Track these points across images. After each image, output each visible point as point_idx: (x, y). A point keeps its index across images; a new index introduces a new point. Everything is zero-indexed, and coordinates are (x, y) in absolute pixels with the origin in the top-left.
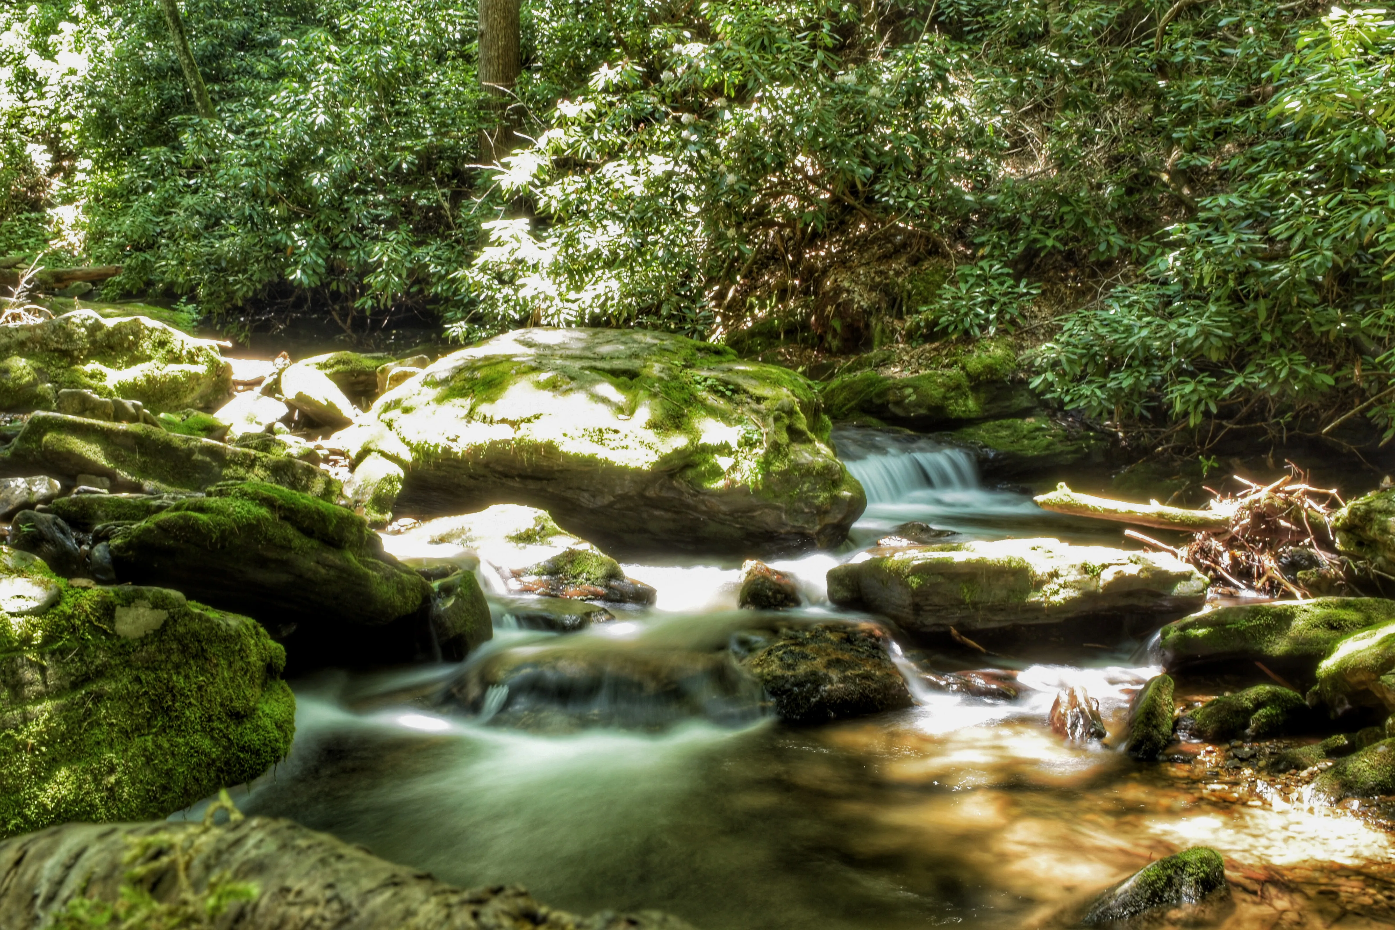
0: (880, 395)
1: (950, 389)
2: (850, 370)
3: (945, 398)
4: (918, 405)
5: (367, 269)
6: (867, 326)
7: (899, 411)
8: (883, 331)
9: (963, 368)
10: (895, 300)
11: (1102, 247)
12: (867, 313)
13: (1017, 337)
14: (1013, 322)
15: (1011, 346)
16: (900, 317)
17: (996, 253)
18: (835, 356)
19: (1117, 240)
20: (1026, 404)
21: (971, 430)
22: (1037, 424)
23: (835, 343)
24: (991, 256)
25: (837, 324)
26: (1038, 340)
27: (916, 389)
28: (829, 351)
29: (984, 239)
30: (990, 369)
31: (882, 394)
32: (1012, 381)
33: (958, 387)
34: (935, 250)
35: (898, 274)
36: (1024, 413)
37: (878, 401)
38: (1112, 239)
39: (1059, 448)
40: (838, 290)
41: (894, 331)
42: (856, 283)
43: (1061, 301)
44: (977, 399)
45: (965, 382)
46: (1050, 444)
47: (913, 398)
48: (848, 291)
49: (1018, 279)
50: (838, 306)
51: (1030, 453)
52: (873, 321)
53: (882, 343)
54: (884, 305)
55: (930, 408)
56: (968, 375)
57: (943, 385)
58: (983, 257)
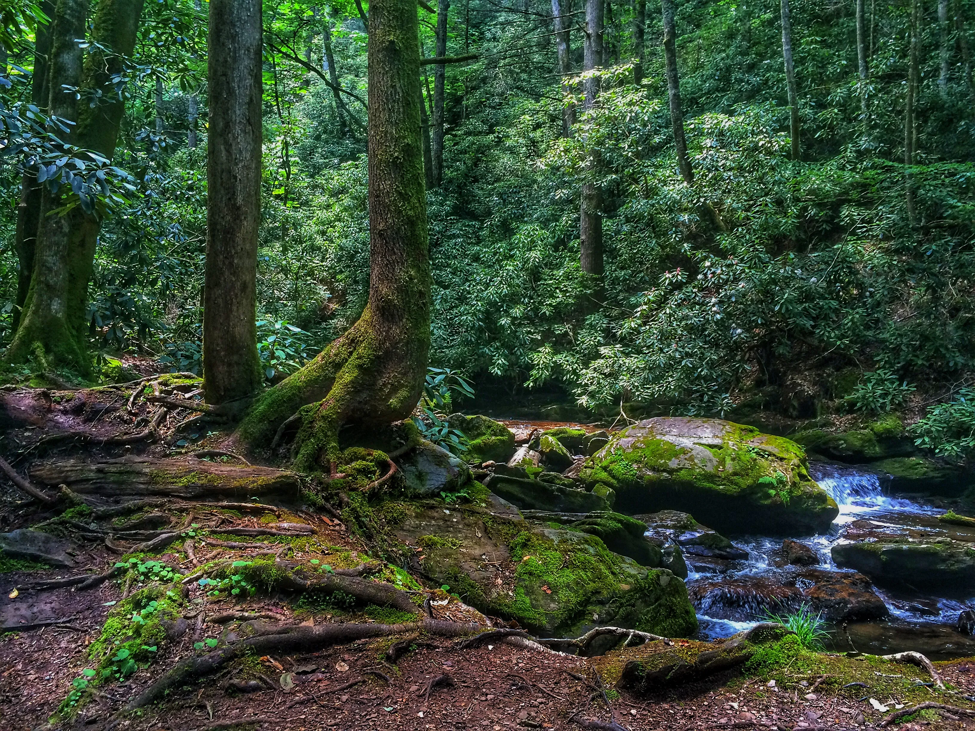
0: (824, 444)
1: (865, 441)
2: (805, 428)
3: (862, 446)
4: (846, 449)
5: (531, 367)
6: (813, 404)
7: (835, 452)
8: (822, 407)
9: (872, 430)
10: (828, 390)
11: (951, 364)
12: (812, 397)
13: (903, 413)
14: (900, 404)
15: (899, 418)
16: (831, 399)
17: (887, 366)
18: (795, 419)
19: (960, 360)
20: (910, 450)
21: (878, 464)
22: (917, 461)
23: (795, 413)
24: (884, 367)
25: (796, 403)
26: (915, 414)
27: (846, 441)
28: (791, 417)
29: (878, 358)
30: (888, 431)
31: (825, 443)
32: (901, 437)
33: (870, 440)
34: (850, 362)
35: (829, 375)
36: (909, 455)
37: (824, 447)
38: (957, 359)
39: (932, 474)
40: (795, 385)
41: (828, 407)
42: (805, 381)
43: (926, 392)
44: (880, 447)
45: (873, 438)
46: (926, 472)
47: (844, 446)
48: (800, 385)
49: (901, 380)
50: (796, 393)
51: (914, 477)
52: (816, 401)
53: (822, 414)
54: (822, 393)
55: (855, 452)
56: (875, 433)
57: (861, 439)
58: (879, 368)
